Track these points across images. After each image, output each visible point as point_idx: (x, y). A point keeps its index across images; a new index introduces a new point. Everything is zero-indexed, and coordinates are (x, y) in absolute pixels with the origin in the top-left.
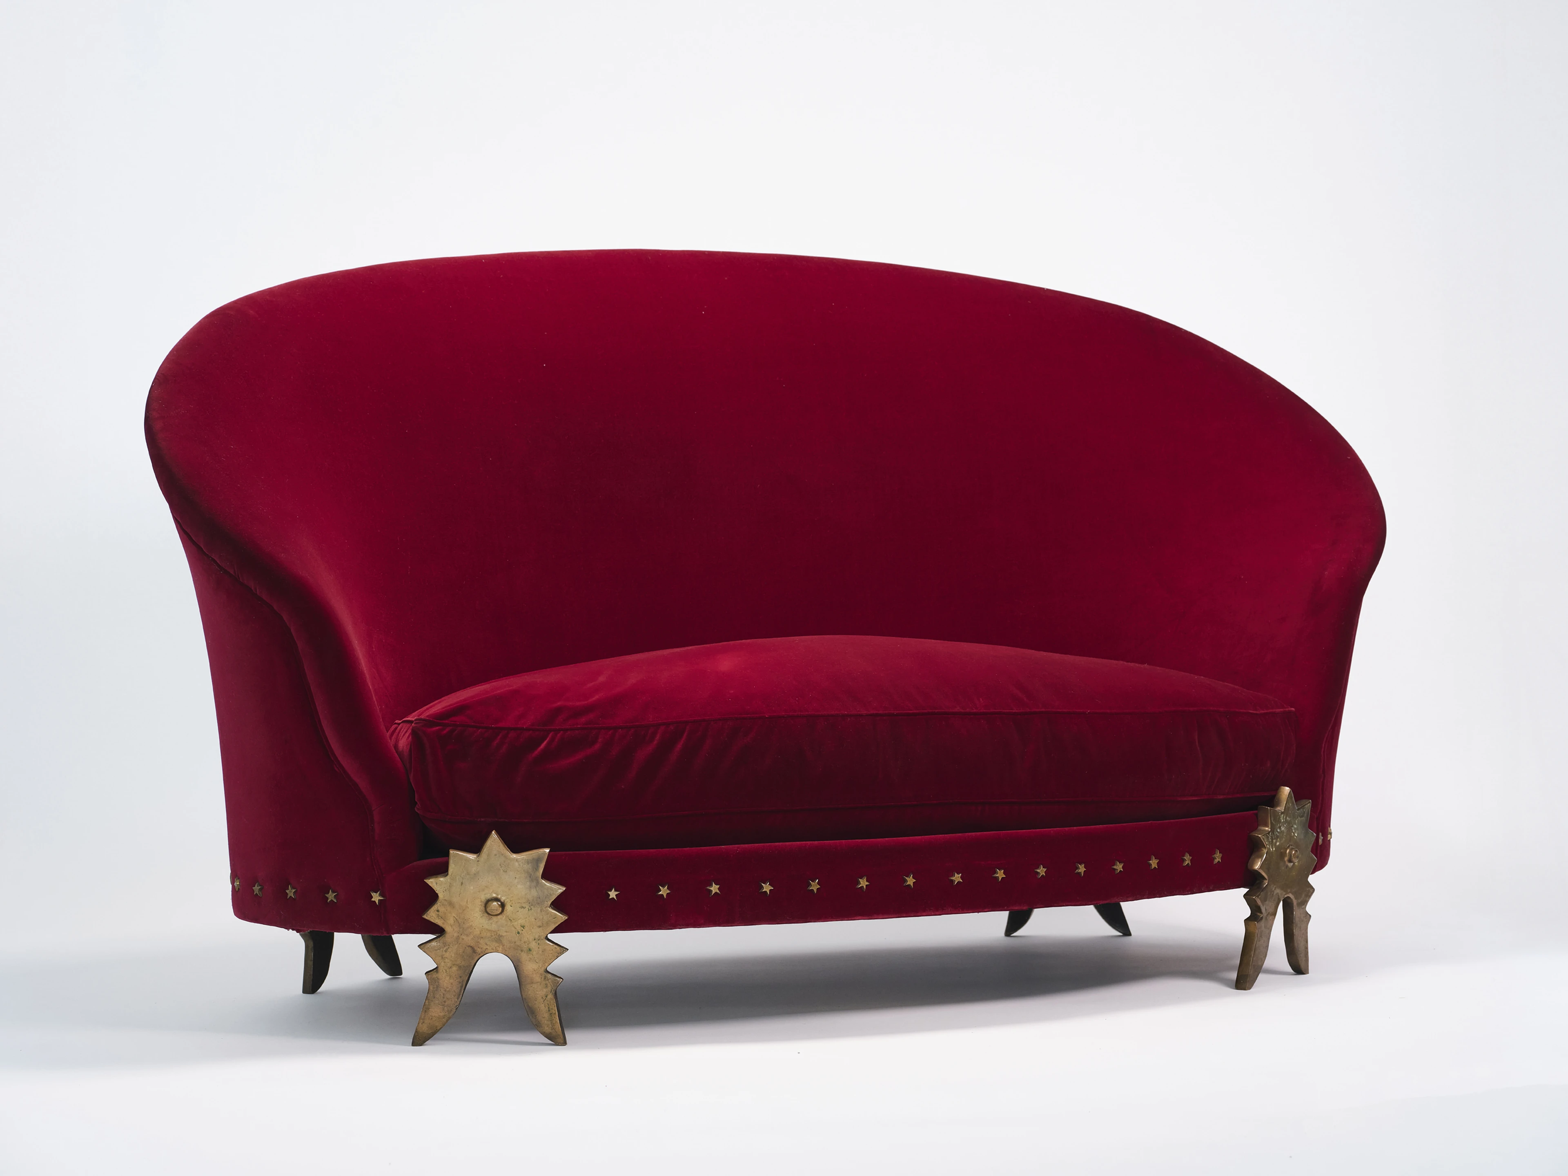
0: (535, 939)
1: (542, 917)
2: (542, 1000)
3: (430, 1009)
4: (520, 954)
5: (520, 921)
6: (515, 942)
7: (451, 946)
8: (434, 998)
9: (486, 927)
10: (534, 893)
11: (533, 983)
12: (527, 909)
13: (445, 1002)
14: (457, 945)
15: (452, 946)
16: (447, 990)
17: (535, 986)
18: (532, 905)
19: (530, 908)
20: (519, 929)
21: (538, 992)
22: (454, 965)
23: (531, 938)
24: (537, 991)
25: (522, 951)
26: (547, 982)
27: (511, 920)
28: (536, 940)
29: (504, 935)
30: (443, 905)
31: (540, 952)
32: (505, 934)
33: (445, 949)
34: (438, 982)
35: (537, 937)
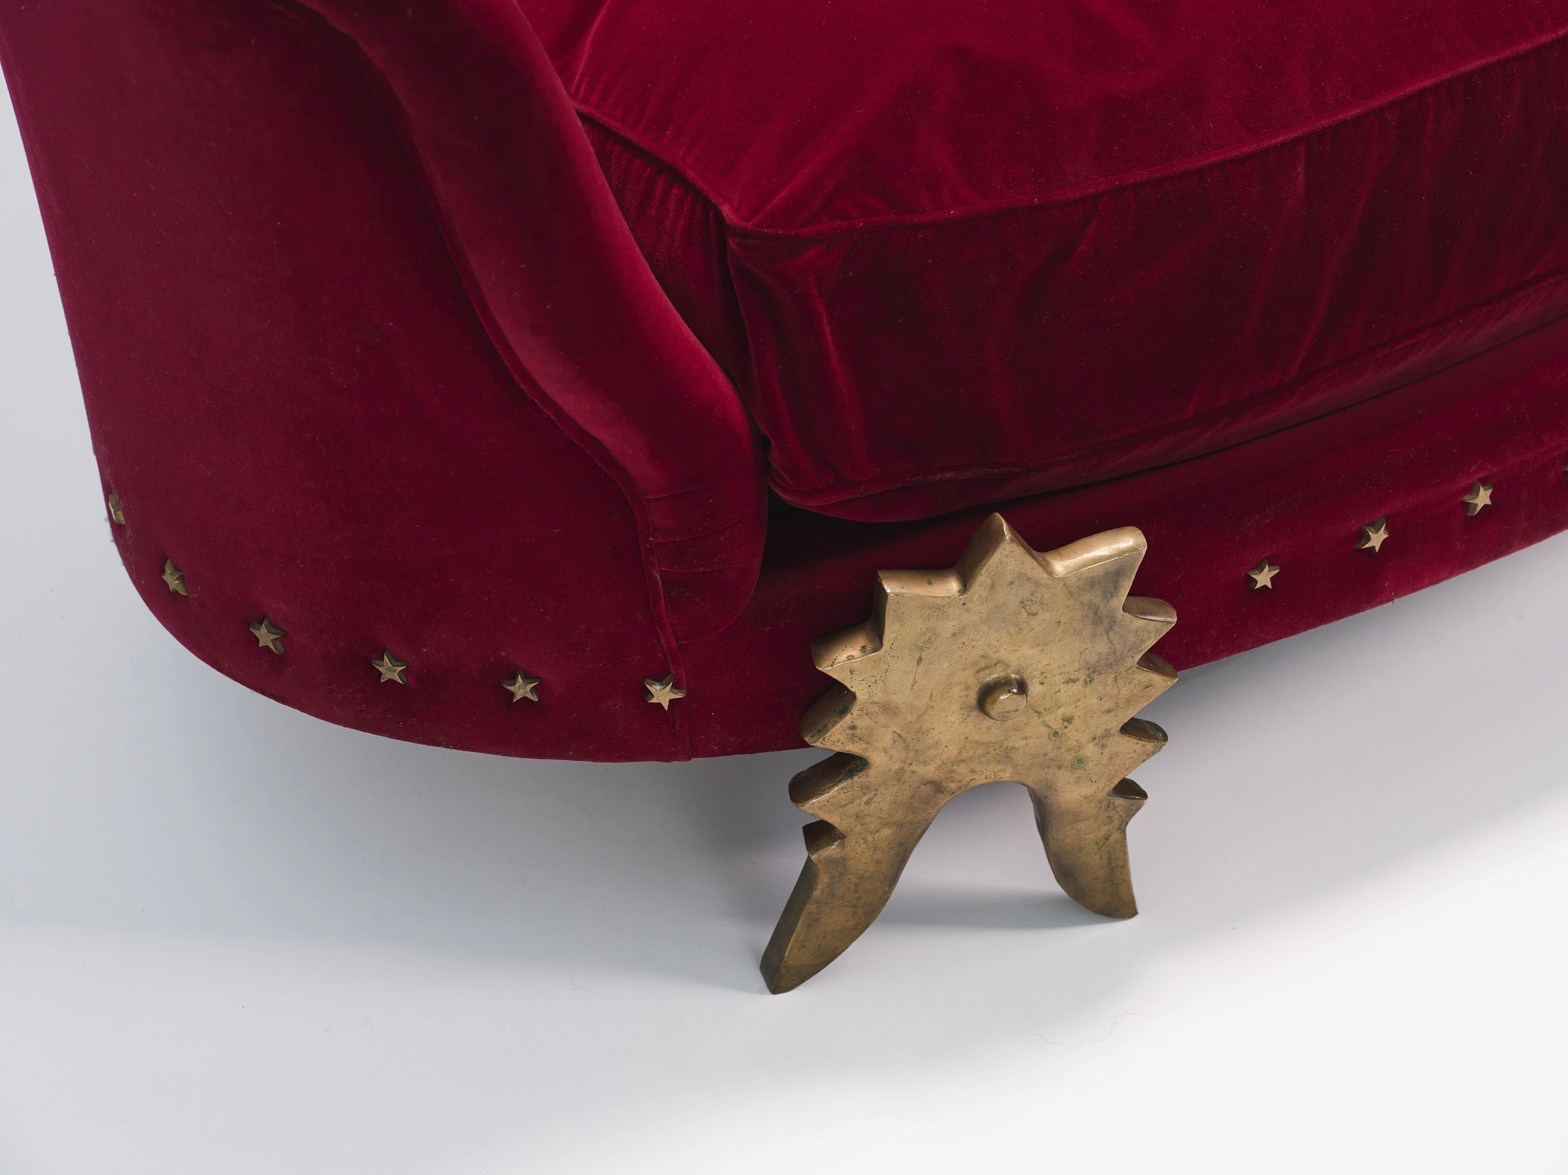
0: (1094, 739)
1: (1116, 691)
2: (1096, 848)
3: (823, 920)
4: (1054, 774)
5: (1061, 712)
6: (1046, 754)
7: (881, 790)
8: (833, 896)
9: (975, 737)
10: (1102, 646)
11: (1078, 821)
12: (1081, 682)
13: (858, 899)
14: (896, 787)
15: (883, 792)
16: (867, 875)
17: (1082, 826)
18: (1094, 672)
19: (1088, 680)
20: (1057, 725)
21: (1087, 836)
22: (885, 825)
23: (1084, 738)
24: (1086, 834)
25: (1059, 768)
26: (1112, 813)
27: (1040, 713)
28: (1097, 741)
29: (1017, 745)
30: (867, 714)
31: (1105, 761)
32: (1020, 743)
33: (865, 799)
34: (844, 866)
35: (1099, 733)
